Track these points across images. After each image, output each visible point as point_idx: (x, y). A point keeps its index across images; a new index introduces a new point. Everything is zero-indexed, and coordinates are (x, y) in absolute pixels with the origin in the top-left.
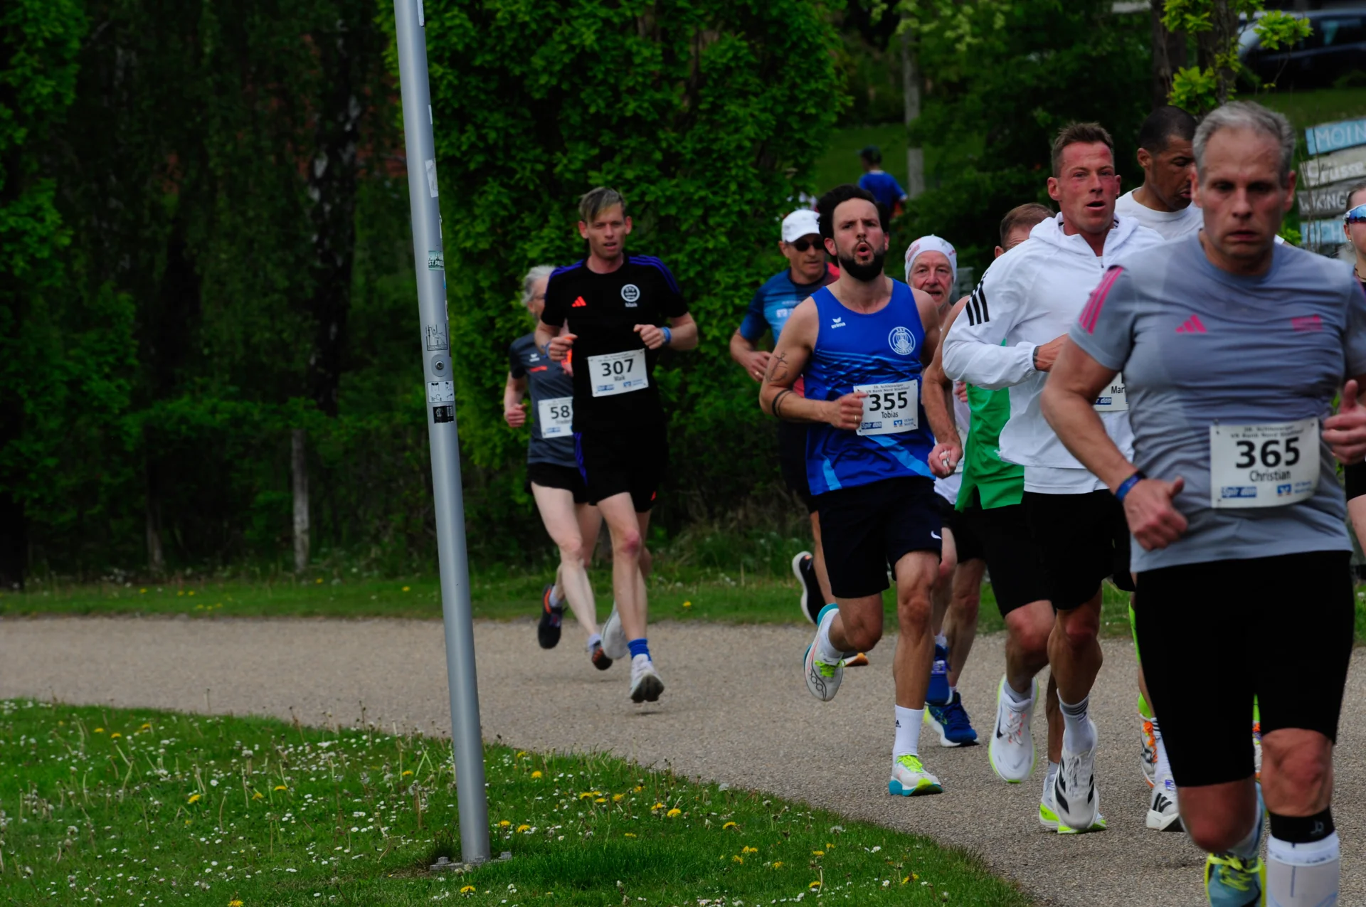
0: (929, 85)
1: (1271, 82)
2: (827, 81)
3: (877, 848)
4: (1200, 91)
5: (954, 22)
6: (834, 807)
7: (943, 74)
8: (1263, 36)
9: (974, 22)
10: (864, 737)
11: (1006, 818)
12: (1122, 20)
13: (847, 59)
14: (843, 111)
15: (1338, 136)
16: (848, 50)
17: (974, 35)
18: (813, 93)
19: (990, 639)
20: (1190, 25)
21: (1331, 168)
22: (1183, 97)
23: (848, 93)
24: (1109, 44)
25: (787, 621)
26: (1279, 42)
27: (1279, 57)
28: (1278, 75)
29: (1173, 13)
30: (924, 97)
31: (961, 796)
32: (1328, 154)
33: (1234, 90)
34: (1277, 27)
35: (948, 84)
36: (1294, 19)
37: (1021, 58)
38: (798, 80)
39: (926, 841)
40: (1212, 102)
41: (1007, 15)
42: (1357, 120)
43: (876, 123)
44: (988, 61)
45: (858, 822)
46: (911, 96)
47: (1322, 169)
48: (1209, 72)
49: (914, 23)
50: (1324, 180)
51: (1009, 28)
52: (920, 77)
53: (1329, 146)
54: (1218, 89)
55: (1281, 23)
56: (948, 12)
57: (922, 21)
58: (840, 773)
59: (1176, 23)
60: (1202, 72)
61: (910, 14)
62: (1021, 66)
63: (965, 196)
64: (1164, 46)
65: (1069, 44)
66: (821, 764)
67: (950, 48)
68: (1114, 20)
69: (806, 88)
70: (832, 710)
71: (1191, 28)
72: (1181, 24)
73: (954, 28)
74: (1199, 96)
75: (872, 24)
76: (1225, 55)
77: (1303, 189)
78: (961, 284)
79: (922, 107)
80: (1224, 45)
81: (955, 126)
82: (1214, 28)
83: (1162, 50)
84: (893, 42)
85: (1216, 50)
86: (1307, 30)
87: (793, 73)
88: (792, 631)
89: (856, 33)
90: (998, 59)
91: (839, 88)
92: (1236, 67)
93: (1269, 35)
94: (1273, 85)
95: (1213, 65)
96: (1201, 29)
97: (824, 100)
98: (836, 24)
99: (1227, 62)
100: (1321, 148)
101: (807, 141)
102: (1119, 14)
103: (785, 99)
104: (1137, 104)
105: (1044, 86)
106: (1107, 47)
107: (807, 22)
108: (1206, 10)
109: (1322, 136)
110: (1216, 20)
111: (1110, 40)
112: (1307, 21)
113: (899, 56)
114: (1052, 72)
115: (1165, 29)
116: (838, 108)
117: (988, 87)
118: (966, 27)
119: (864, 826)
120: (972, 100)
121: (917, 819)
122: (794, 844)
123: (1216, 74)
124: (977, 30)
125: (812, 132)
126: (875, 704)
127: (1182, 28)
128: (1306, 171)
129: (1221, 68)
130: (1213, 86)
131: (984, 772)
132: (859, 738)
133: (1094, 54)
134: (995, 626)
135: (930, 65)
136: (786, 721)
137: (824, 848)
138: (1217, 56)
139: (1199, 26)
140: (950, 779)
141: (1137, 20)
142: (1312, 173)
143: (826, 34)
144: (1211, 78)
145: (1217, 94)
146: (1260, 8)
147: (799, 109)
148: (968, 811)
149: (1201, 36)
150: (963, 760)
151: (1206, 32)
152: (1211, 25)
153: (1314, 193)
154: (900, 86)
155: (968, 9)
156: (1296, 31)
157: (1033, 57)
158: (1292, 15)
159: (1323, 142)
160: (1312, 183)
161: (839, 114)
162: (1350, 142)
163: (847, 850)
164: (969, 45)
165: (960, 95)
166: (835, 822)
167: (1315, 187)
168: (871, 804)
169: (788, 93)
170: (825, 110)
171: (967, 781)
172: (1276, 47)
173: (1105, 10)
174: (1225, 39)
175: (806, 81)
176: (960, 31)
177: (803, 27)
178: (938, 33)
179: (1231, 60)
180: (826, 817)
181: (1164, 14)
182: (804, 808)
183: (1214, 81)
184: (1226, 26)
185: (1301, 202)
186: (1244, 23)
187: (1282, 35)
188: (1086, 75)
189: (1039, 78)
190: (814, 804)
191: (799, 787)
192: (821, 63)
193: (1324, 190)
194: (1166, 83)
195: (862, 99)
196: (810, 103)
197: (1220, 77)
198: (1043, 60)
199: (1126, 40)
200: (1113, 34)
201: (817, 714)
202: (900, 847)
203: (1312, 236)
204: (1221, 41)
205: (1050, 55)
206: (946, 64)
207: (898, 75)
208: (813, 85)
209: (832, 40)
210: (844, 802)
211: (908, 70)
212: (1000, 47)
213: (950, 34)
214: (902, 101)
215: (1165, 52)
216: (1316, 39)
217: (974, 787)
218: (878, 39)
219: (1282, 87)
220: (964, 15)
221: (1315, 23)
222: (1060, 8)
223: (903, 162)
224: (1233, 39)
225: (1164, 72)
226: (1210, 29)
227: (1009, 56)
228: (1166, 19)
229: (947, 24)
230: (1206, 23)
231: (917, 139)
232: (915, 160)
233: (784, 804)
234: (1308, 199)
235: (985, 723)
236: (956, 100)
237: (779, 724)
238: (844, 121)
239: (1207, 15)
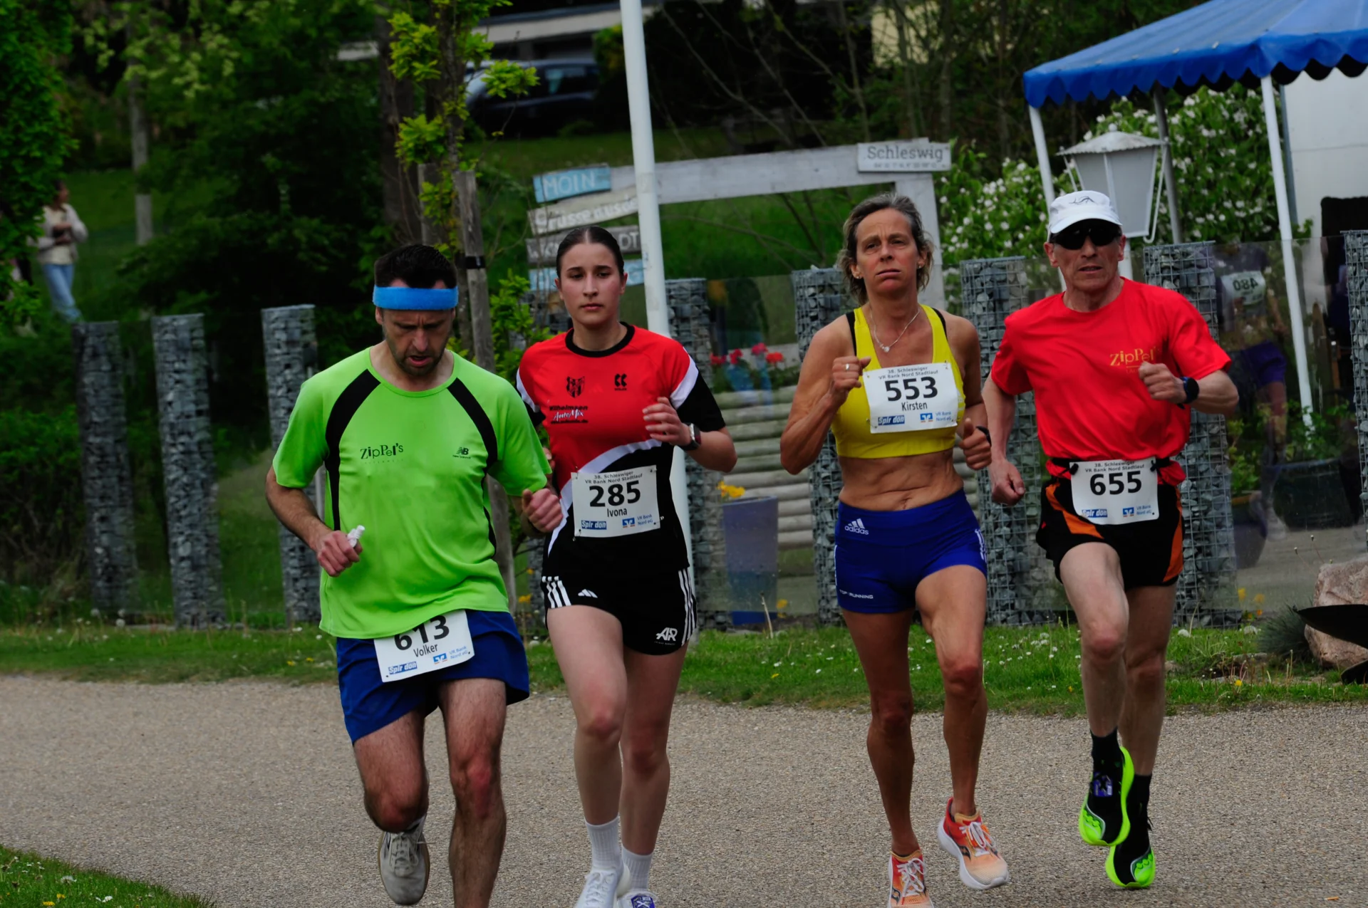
0: (157, 131)
1: (499, 130)
2: (51, 123)
3: (109, 898)
4: (429, 139)
5: (183, 69)
6: (64, 857)
7: (170, 120)
8: (490, 85)
9: (201, 69)
10: (95, 786)
11: (238, 865)
12: (349, 67)
13: (73, 103)
14: (68, 155)
15: (565, 184)
16: (75, 95)
17: (202, 82)
18: (37, 136)
19: (222, 687)
20: (417, 73)
21: (559, 216)
22: (411, 145)
23: (74, 136)
24: (336, 90)
25: (16, 669)
26: (506, 90)
27: (507, 105)
28: (505, 125)
29: (401, 61)
30: (153, 143)
31: (194, 844)
32: (555, 202)
33: (462, 138)
34: (504, 75)
35: (176, 130)
36: (521, 68)
37: (248, 104)
38: (22, 123)
39: (159, 890)
40: (441, 149)
41: (238, 62)
42: (583, 168)
43: (102, 168)
44: (215, 107)
45: (90, 872)
46: (139, 141)
47: (550, 217)
48: (438, 120)
49: (141, 70)
50: (551, 228)
51: (237, 75)
52: (147, 123)
53: (557, 195)
54: (447, 137)
55: (508, 72)
56: (175, 58)
57: (150, 67)
58: (70, 823)
59: (404, 71)
60: (430, 118)
61: (137, 61)
62: (250, 112)
63: (194, 242)
64: (393, 94)
65: (297, 91)
66: (51, 814)
67: (178, 95)
68: (340, 67)
69: (30, 131)
70: (62, 759)
71: (419, 76)
72: (409, 71)
73: (182, 75)
74: (428, 146)
75: (99, 71)
76: (453, 103)
77: (531, 236)
78: (192, 331)
79: (150, 153)
80: (452, 93)
81: (184, 172)
82: (442, 76)
83: (390, 98)
84: (119, 88)
85: (444, 98)
86: (533, 80)
87: (16, 116)
88: (20, 679)
89: (81, 78)
90: (225, 105)
91: (64, 131)
92: (464, 115)
93: (496, 83)
94: (501, 133)
95: (442, 112)
96: (429, 77)
97: (49, 143)
98: (60, 68)
99: (455, 110)
100: (549, 197)
101: (33, 184)
102: (344, 63)
103: (10, 143)
104: (364, 152)
105: (273, 132)
106: (335, 94)
107: (28, 64)
108: (433, 58)
109: (549, 185)
110: (444, 67)
111: (337, 86)
112: (534, 70)
113: (125, 102)
114: (280, 118)
115: (392, 76)
116: (64, 151)
117: (216, 133)
118: (194, 74)
119: (95, 876)
120: (200, 146)
121: (149, 868)
122: (23, 894)
123: (445, 121)
124: (205, 77)
125: (38, 175)
126: (107, 752)
127: (409, 76)
128: (534, 218)
129: (449, 116)
130: (442, 134)
131: (217, 820)
132: (90, 787)
133: (322, 100)
134: (228, 674)
135: (157, 110)
136: (15, 770)
137: (54, 899)
138: (445, 104)
139: (427, 74)
140: (183, 827)
141: (364, 67)
142: (540, 221)
143: (49, 77)
144: (440, 125)
145: (446, 142)
146: (487, 56)
147: (23, 152)
148: (201, 859)
149: (429, 84)
150: (195, 808)
151: (434, 80)
152: (439, 72)
153: (542, 240)
154: (127, 131)
155: (196, 56)
156: (523, 81)
157: (261, 104)
158: (518, 64)
159: (551, 190)
160: (541, 231)
161: (65, 158)
162: (577, 191)
163: (78, 900)
164: (197, 92)
165: (188, 141)
166: (66, 872)
167: (543, 235)
168: (102, 853)
169: (13, 137)
170: (50, 153)
171: (200, 829)
172: (503, 96)
173: (331, 57)
174: (453, 87)
175: (29, 123)
176: (188, 78)
177: (25, 69)
178: (167, 79)
179: (459, 108)
180: (56, 867)
181: (392, 62)
182: (34, 858)
183: (443, 129)
184: (454, 74)
185: (530, 250)
186: (471, 71)
187: (509, 83)
188: (315, 121)
189: (266, 123)
190: (44, 855)
191: (29, 837)
192: (45, 106)
193: (552, 238)
194: (394, 129)
195: (88, 143)
196: (35, 146)
197: (449, 125)
198: (271, 106)
199: (354, 86)
200: (341, 81)
201: (47, 763)
202: (132, 896)
203: (541, 283)
204: (449, 88)
205: (278, 101)
206: (174, 110)
207: (125, 120)
208: (37, 128)
209: (56, 83)
210: (74, 852)
211: (136, 115)
212: (229, 94)
213: (178, 81)
214: (129, 146)
215: (393, 100)
216: (542, 88)
217: (207, 835)
218: (104, 84)
219: (510, 136)
220: (194, 62)
221: (541, 72)
222: (289, 55)
223: (131, 207)
224: (461, 87)
225: (391, 120)
226: (438, 78)
227: (238, 101)
228: (393, 67)
229: (176, 70)
230: (433, 71)
231: (145, 184)
232: (143, 206)
233: (13, 854)
234: (536, 247)
235: (217, 771)
236: (184, 146)
237: (8, 774)
238: (70, 164)
239: (435, 62)
